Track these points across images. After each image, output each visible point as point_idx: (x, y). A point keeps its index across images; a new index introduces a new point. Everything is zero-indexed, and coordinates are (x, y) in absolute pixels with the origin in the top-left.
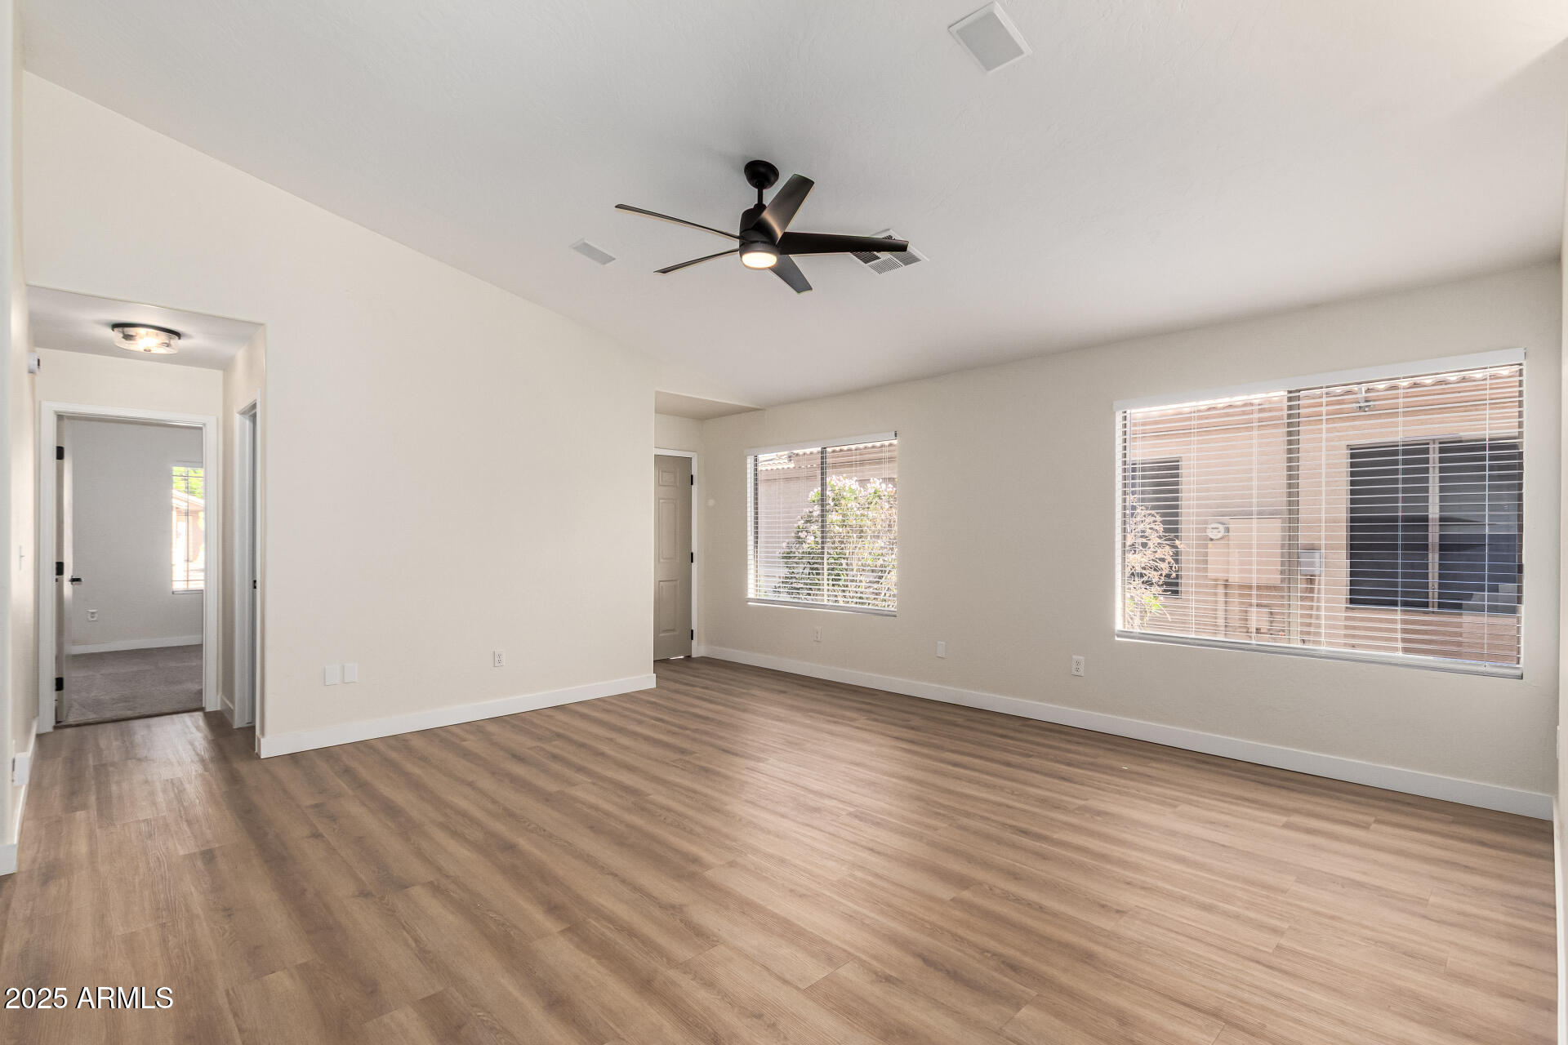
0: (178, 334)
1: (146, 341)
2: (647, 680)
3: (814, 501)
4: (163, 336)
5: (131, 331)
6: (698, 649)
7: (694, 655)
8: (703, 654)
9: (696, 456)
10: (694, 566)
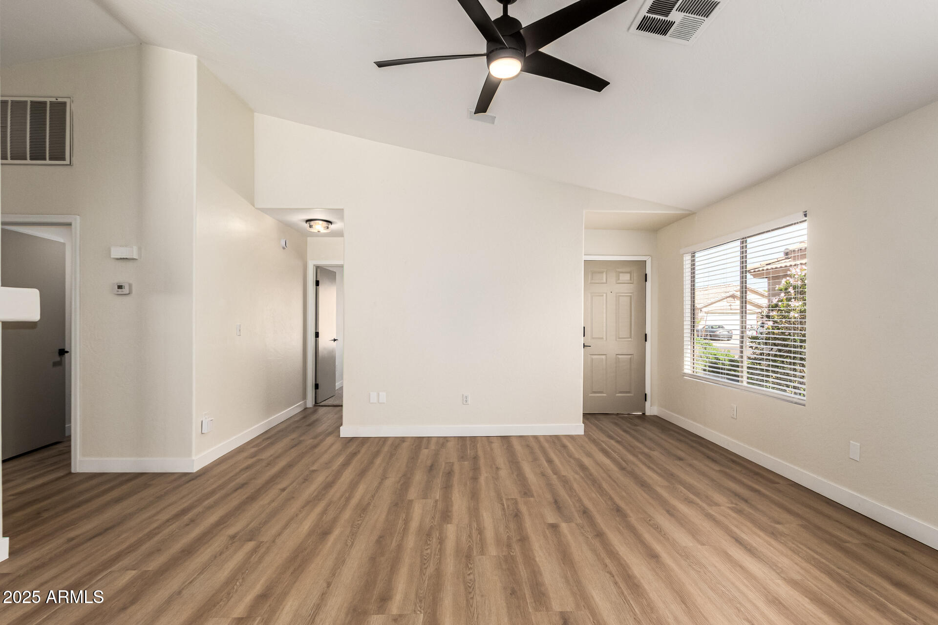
0: (330, 222)
1: (319, 227)
2: (578, 428)
3: (781, 290)
4: (325, 224)
5: (312, 223)
6: (651, 409)
7: (648, 413)
8: (656, 414)
9: (650, 259)
10: (648, 344)
